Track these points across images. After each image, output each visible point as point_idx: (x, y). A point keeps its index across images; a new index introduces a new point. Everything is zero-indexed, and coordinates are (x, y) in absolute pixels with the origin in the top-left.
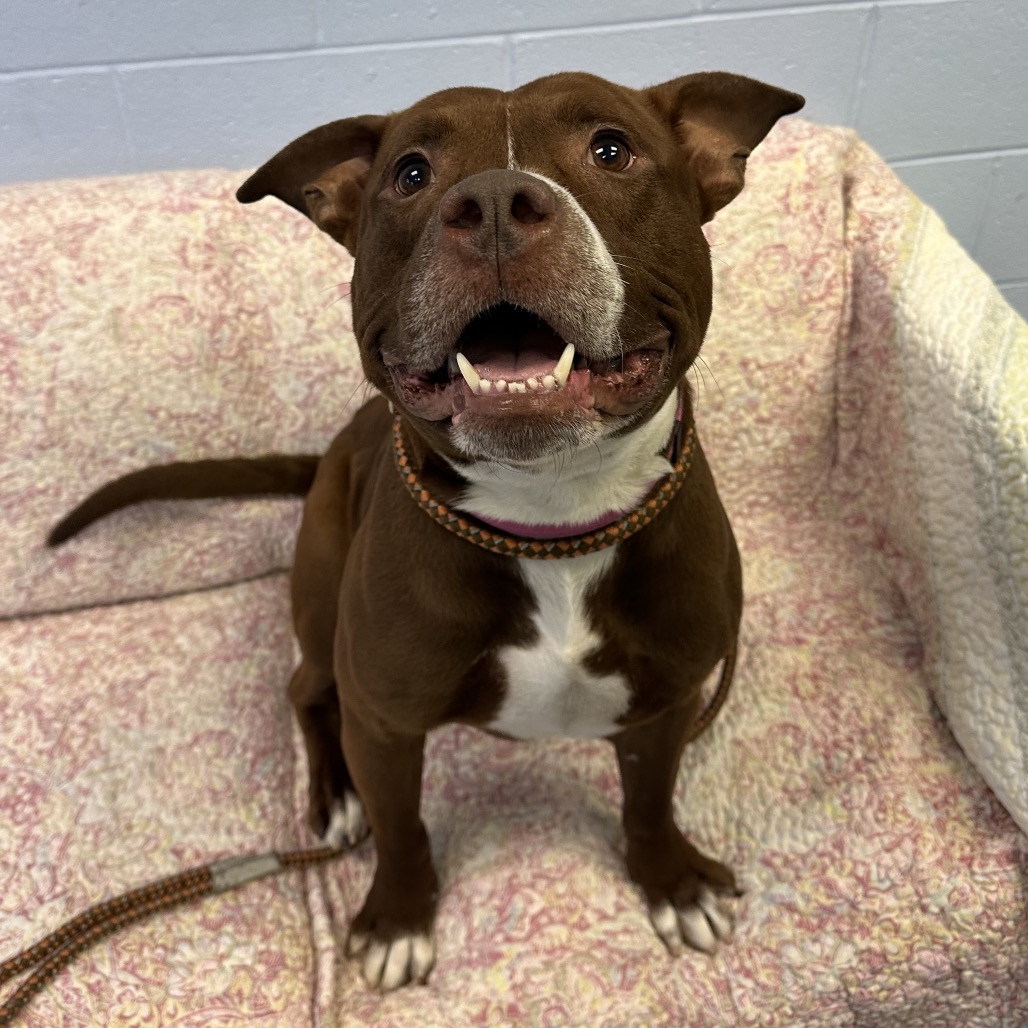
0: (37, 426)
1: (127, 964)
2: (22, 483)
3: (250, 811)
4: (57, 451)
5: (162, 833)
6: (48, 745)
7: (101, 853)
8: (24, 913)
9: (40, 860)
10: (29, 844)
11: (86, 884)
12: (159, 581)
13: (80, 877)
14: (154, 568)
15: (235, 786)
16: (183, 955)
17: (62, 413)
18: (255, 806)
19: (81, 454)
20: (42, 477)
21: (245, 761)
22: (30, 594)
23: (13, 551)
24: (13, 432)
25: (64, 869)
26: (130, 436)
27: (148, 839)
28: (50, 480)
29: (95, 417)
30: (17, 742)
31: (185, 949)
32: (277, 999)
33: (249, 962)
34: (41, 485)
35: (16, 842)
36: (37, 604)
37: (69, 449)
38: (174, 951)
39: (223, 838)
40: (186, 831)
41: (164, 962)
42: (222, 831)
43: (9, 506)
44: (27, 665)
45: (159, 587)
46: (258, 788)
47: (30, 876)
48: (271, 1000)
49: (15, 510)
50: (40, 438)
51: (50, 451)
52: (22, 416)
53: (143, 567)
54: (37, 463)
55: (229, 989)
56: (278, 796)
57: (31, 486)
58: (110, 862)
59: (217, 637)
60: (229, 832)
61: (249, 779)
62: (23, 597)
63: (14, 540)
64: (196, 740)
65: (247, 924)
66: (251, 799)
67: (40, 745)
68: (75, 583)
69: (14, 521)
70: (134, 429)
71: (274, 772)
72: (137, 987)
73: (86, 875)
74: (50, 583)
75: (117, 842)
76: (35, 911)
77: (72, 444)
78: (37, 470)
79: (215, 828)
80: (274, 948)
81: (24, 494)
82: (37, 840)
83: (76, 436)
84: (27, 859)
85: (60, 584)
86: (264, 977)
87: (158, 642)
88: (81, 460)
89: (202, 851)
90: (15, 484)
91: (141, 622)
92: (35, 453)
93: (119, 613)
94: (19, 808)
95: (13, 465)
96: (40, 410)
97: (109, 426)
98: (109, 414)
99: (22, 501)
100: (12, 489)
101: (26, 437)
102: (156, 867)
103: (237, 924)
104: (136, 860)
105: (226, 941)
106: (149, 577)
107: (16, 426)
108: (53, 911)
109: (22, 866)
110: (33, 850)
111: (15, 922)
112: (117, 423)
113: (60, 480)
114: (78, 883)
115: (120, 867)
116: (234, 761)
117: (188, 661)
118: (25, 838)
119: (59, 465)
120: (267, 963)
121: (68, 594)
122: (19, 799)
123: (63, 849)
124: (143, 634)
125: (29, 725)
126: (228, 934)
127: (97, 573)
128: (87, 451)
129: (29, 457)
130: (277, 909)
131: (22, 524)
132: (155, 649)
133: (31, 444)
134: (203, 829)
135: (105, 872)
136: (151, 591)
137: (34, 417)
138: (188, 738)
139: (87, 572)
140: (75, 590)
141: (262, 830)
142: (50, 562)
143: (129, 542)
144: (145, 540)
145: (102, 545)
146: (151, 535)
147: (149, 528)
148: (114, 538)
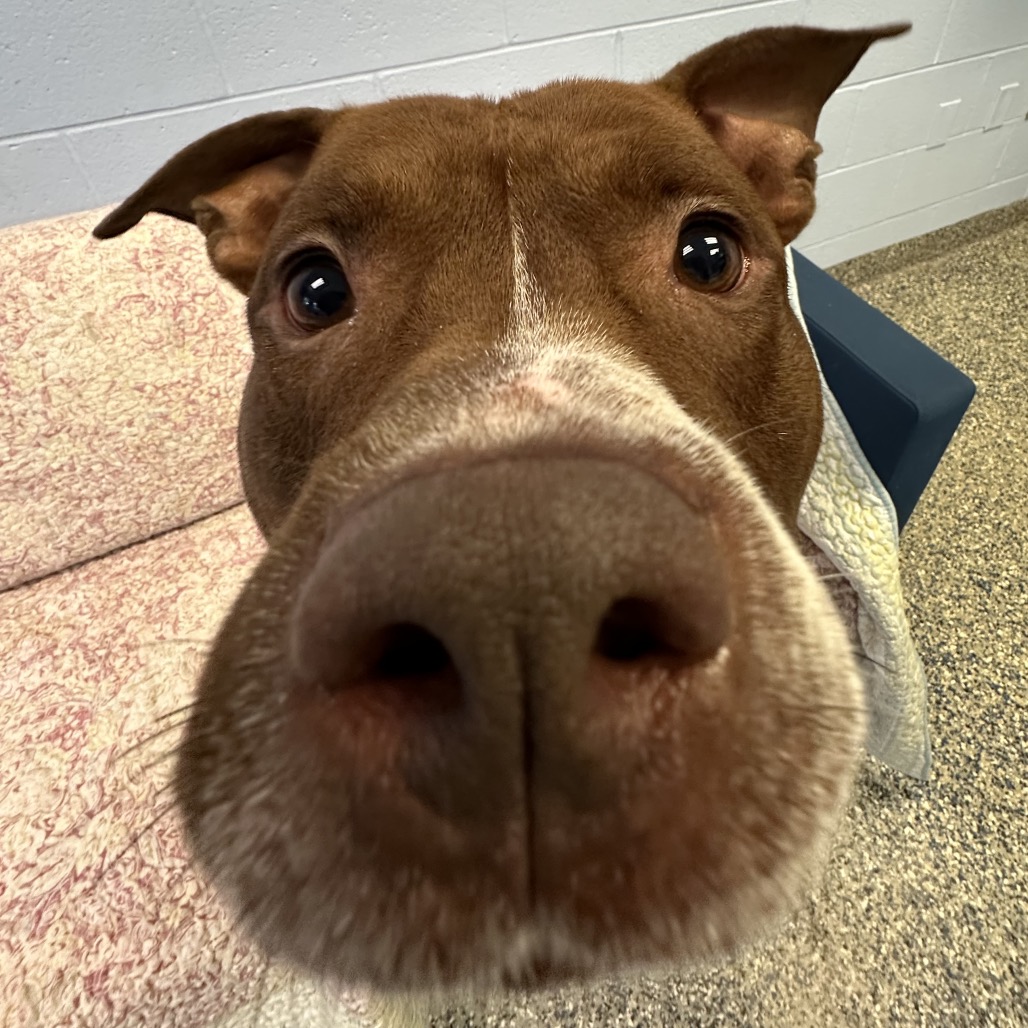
0: (40, 419)
2: (38, 467)
4: (64, 436)
12: (179, 515)
14: (172, 507)
17: (59, 405)
19: (85, 433)
20: (55, 458)
22: (70, 550)
24: (19, 429)
28: (64, 459)
29: (90, 403)
34: (55, 466)
36: (78, 556)
37: (72, 433)
43: (32, 487)
45: (180, 520)
50: (43, 430)
51: (57, 437)
52: (23, 414)
53: (162, 509)
54: (47, 448)
57: (47, 467)
62: (63, 553)
63: (44, 512)
68: (106, 533)
69: (39, 499)
70: (127, 405)
74: (84, 538)
77: (75, 428)
78: (48, 454)
81: (42, 475)
85: (94, 536)
88: (86, 439)
90: (32, 469)
91: (170, 549)
92: (43, 441)
93: (153, 546)
96: (39, 406)
97: (105, 407)
99: (41, 480)
100: (30, 473)
112: (112, 403)
121: (103, 542)
124: (172, 558)
129: (39, 445)
132: (183, 567)
136: (176, 524)
140: (107, 539)
142: (80, 522)
143: (145, 491)
144: (158, 487)
145: (122, 499)
146: (163, 483)
147: (160, 478)
148: (132, 491)
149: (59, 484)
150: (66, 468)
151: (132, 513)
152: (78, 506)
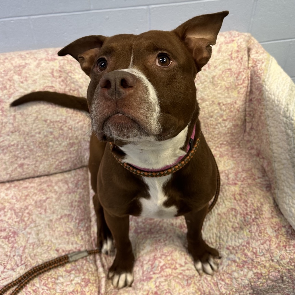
0: (11, 126)
1: (44, 283)
2: (7, 143)
3: (78, 237)
4: (17, 133)
5: (52, 245)
6: (18, 220)
7: (35, 251)
8: (13, 269)
9: (17, 254)
10: (13, 249)
11: (31, 260)
12: (48, 170)
13: (29, 258)
14: (47, 167)
15: (73, 230)
16: (60, 280)
17: (18, 122)
18: (79, 236)
19: (24, 134)
20: (13, 141)
21: (76, 223)
22: (11, 175)
23: (5, 163)
24: (3, 128)
25: (24, 256)
26: (39, 128)
27: (49, 247)
28: (15, 142)
29: (28, 123)
30: (8, 219)
31: (61, 278)
32: (88, 292)
33: (79, 282)
34: (12, 143)
35: (9, 249)
36: (13, 178)
37: (20, 133)
38: (58, 279)
39: (71, 246)
40: (60, 244)
41: (55, 282)
42: (70, 244)
43: (3, 150)
44: (10, 196)
45: (48, 172)
46: (80, 231)
47: (14, 259)
48: (86, 292)
49: (5, 151)
50: (12, 129)
51: (15, 133)
52: (6, 123)
53: (44, 167)
54: (11, 137)
55: (74, 289)
56: (86, 233)
57: (10, 144)
58: (37, 254)
59: (66, 187)
60: (72, 244)
61: (77, 228)
62: (8, 176)
63: (5, 159)
64: (62, 217)
65: (79, 271)
66: (78, 234)
67: (15, 220)
68: (24, 172)
69: (5, 154)
70: (40, 126)
71: (85, 226)
72: (47, 290)
73: (31, 258)
74: (16, 172)
75: (39, 248)
76: (16, 269)
77: (21, 131)
78: (11, 139)
79: (68, 243)
80: (87, 277)
81: (7, 146)
82: (16, 248)
83: (22, 129)
84: (13, 254)
85: (19, 172)
86: (84, 286)
87: (49, 188)
88: (24, 136)
89: (65, 250)
90: (5, 143)
91: (44, 182)
92: (10, 134)
93: (37, 180)
94: (10, 239)
95: (4, 138)
96: (11, 121)
97: (32, 126)
98: (32, 122)
99: (7, 148)
100: (4, 145)
101: (7, 129)
102: (51, 255)
103: (75, 271)
104: (45, 253)
105: (72, 276)
106: (46, 169)
107: (4, 126)
108: (21, 269)
109: (12, 256)
110: (15, 251)
111: (10, 272)
112: (35, 125)
113: (18, 142)
114: (28, 260)
115: (41, 255)
116: (73, 223)
117: (58, 194)
118: (12, 248)
119: (18, 137)
120: (85, 282)
121: (22, 175)
122: (10, 236)
123: (23, 250)
124: (44, 186)
125: (12, 214)
126: (73, 274)
127: (30, 168)
128: (26, 133)
129: (8, 135)
130: (87, 266)
131: (7, 155)
132: (48, 190)
133: (9, 131)
134: (65, 243)
135: (36, 257)
136: (46, 173)
137: (10, 123)
138: (59, 217)
139: (27, 168)
140: (23, 174)
141: (82, 243)
142: (16, 166)
143: (39, 159)
144: (44, 159)
145: (31, 160)
146: (46, 157)
147: (45, 155)
148: (35, 158)
149: (12, 151)
150: (15, 145)
151: (33, 166)
152: (16, 160)
